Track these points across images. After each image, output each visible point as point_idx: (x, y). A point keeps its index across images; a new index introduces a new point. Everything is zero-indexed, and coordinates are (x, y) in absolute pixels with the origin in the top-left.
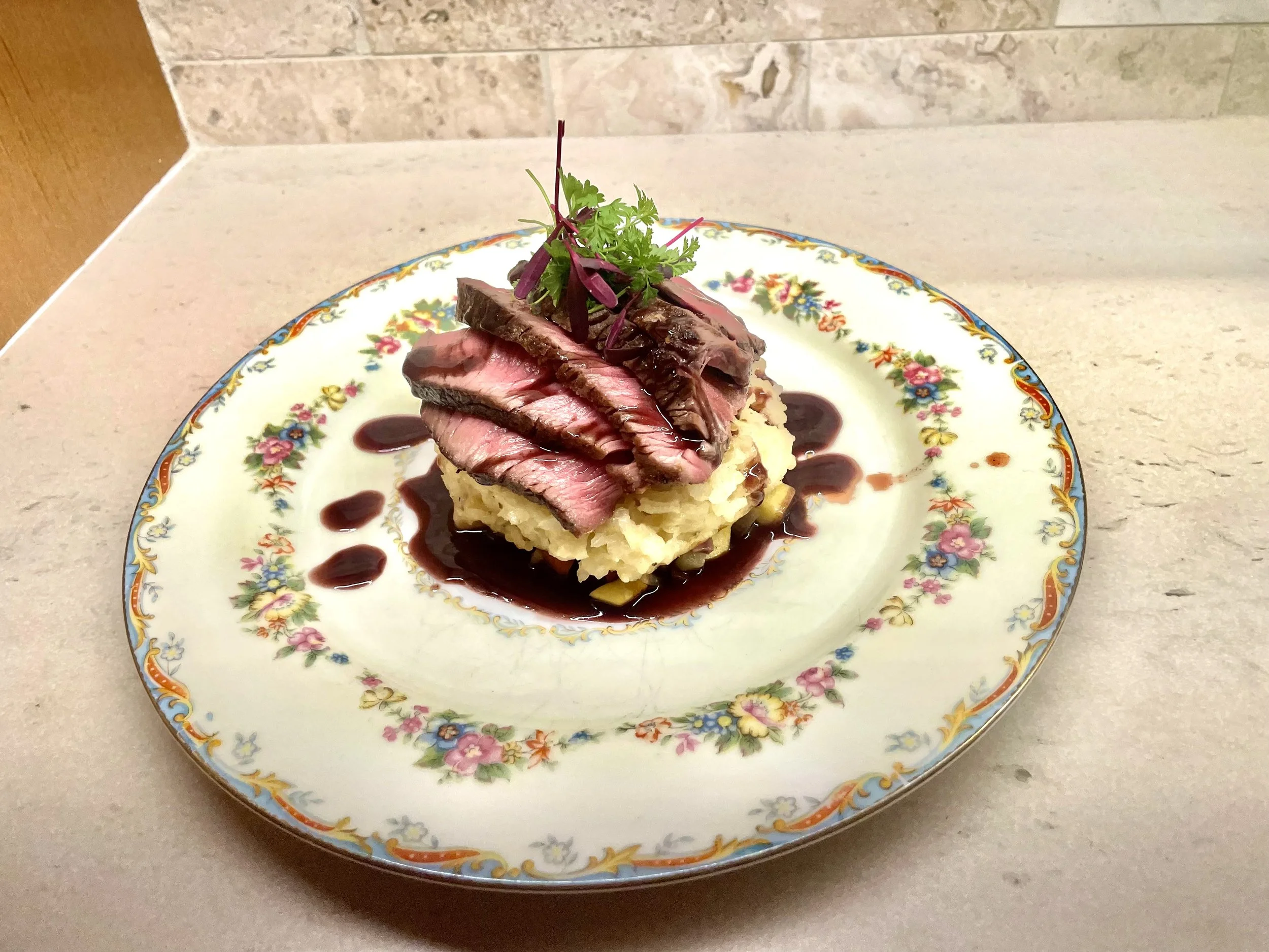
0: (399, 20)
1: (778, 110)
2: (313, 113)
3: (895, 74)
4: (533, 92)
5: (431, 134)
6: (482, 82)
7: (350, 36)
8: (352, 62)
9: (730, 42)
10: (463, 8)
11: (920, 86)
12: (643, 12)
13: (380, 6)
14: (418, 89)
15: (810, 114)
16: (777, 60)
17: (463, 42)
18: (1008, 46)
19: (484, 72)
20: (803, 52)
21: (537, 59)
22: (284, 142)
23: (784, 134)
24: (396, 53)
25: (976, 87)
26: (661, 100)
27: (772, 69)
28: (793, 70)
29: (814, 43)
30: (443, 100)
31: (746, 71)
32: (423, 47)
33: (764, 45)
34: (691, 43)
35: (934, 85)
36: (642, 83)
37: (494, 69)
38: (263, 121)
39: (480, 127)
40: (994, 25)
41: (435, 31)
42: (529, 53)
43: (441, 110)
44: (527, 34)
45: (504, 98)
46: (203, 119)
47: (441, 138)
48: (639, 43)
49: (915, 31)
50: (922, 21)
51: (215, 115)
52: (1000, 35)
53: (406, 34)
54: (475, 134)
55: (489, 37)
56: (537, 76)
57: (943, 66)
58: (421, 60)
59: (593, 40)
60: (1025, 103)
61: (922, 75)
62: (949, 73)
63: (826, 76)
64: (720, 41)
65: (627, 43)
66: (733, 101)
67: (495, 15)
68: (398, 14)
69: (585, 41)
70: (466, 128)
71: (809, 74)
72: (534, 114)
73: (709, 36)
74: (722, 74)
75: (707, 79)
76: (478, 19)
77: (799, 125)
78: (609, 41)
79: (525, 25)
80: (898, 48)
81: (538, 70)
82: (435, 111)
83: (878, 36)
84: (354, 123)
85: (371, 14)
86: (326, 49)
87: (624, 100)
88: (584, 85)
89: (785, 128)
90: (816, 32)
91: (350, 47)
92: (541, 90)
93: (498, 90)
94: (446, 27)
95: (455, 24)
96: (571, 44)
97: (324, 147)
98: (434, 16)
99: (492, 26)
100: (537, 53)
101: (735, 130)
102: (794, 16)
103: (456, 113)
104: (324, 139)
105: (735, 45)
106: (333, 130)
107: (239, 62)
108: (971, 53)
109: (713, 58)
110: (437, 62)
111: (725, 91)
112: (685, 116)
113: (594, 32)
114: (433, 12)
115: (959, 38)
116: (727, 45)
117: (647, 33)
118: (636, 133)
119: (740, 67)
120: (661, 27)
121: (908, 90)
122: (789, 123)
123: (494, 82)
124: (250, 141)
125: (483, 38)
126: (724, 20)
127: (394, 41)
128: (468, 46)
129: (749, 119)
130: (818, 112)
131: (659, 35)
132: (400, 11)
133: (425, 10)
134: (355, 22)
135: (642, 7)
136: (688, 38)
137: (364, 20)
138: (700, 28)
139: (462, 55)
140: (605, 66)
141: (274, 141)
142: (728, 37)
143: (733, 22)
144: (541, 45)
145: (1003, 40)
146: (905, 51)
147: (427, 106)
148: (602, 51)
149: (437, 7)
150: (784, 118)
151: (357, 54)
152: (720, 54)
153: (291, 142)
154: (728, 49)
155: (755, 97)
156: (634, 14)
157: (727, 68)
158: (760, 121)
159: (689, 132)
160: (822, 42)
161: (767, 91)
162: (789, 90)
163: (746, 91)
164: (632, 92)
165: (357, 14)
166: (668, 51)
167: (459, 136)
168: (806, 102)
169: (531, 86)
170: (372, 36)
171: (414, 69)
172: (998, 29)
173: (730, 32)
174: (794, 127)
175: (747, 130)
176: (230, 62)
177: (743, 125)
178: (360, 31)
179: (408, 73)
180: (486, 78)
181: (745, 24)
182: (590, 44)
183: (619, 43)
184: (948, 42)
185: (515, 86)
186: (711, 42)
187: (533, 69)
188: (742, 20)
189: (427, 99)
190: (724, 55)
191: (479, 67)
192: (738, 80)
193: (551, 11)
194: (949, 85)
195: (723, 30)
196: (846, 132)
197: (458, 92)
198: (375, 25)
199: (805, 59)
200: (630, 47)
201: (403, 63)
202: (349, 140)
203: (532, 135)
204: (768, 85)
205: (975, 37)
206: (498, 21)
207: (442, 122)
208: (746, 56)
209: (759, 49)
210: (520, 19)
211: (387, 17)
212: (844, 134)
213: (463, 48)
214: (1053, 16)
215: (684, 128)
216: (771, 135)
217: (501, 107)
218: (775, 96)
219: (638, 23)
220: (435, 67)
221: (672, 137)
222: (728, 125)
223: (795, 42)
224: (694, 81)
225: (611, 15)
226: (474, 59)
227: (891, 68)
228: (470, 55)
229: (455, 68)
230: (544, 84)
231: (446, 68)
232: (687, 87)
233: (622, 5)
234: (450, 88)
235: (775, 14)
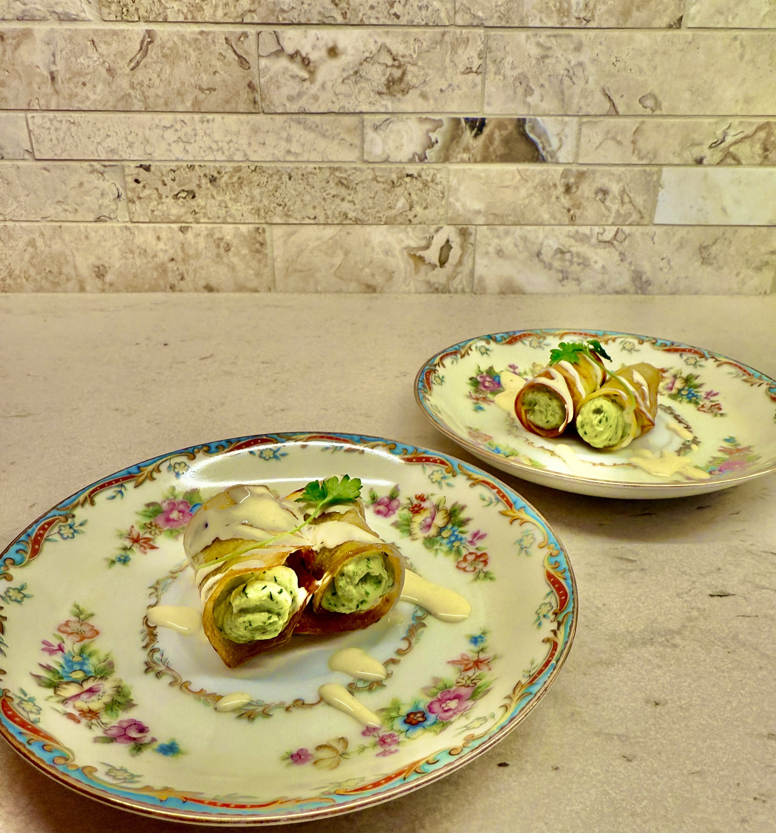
0: (155, 196)
1: (451, 277)
2: (75, 268)
3: (539, 254)
4: (259, 256)
5: (172, 288)
6: (218, 246)
7: (113, 207)
8: (112, 227)
9: (416, 224)
10: (208, 189)
11: (557, 264)
12: (350, 198)
13: (141, 185)
14: (166, 251)
15: (476, 281)
16: (451, 240)
17: (205, 215)
18: (620, 237)
19: (221, 239)
20: (471, 234)
21: (264, 231)
22: (48, 291)
23: (455, 296)
24: (150, 222)
25: (598, 267)
26: (360, 266)
27: (447, 246)
28: (463, 248)
29: (478, 228)
30: (185, 260)
31: (427, 247)
32: (173, 218)
33: (442, 228)
34: (385, 224)
35: (567, 264)
36: (346, 253)
37: (228, 238)
38: (32, 272)
39: (214, 283)
40: (610, 221)
41: (184, 205)
42: (257, 226)
43: (182, 268)
44: (257, 211)
45: (235, 260)
47: (181, 291)
48: (345, 222)
49: (553, 222)
50: (559, 216)
52: (615, 228)
53: (160, 207)
54: (209, 289)
55: (227, 212)
56: (263, 244)
57: (574, 249)
58: (170, 228)
59: (309, 218)
60: (633, 280)
61: (559, 256)
62: (578, 255)
63: (487, 253)
64: (408, 222)
65: (335, 222)
66: (417, 269)
67: (233, 196)
68: (155, 191)
69: (303, 218)
70: (203, 283)
71: (475, 251)
72: (258, 275)
73: (400, 219)
74: (408, 248)
75: (397, 252)
76: (219, 198)
77: (467, 290)
78: (322, 220)
79: (256, 204)
80: (541, 236)
81: (264, 239)
82: (178, 269)
83: (526, 225)
84: (109, 278)
85: (133, 190)
86: (92, 217)
87: (332, 266)
88: (300, 253)
89: (456, 292)
90: (481, 220)
91: (112, 216)
92: (266, 255)
93: (230, 253)
94: (193, 203)
95: (200, 201)
96: (291, 221)
97: (81, 295)
98: (184, 195)
99: (230, 204)
100: (264, 226)
101: (417, 292)
102: (463, 206)
103: (195, 271)
104: (82, 289)
105: (419, 226)
106: (91, 282)
107: (18, 224)
108: (594, 241)
109: (402, 236)
110: (183, 230)
111: (411, 261)
112: (379, 280)
113: (311, 212)
114: (183, 191)
115: (586, 230)
116: (414, 226)
117: (351, 215)
118: (339, 291)
119: (423, 243)
120: (363, 210)
121: (550, 267)
122: (460, 287)
123: (228, 248)
124: (20, 289)
125: (222, 212)
126: (411, 208)
127: (149, 212)
128: (209, 218)
129: (428, 283)
130: (481, 280)
131: (361, 216)
132: (157, 189)
133: (177, 189)
134: (119, 196)
135: (350, 195)
136: (384, 219)
137: (126, 194)
138: (393, 212)
139: (203, 226)
140: (318, 239)
141: (40, 289)
142: (415, 221)
143: (418, 209)
144: (268, 220)
145: (617, 232)
146: (546, 237)
147: (171, 265)
148: (315, 227)
149: (186, 188)
150: (455, 284)
151: (118, 221)
152: (408, 233)
153: (55, 292)
154: (414, 229)
155: (434, 266)
156: (343, 200)
157: (413, 244)
158: (436, 286)
159: (381, 292)
160: (485, 227)
161: (442, 263)
162: (460, 263)
163: (427, 262)
164: (338, 260)
165: (121, 190)
166: (368, 229)
167: (196, 290)
168: (472, 272)
169: (258, 251)
170: (132, 207)
171: (163, 235)
172: (613, 224)
173: (415, 216)
174: (463, 291)
175: (427, 292)
176: (10, 224)
177: (424, 288)
178: (122, 204)
179: (158, 238)
180: (223, 245)
181: (426, 211)
182: (307, 221)
183: (330, 221)
184: (577, 232)
185: (245, 251)
186: (401, 224)
187: (260, 239)
188: (425, 208)
189: (172, 260)
190: (410, 234)
191: (217, 235)
192: (421, 253)
193: (277, 194)
194: (579, 264)
195: (411, 215)
196: (503, 296)
197: (198, 256)
198: (135, 199)
199: (472, 239)
200: (338, 224)
201: (155, 230)
202: (103, 291)
203: (256, 291)
204: (443, 258)
205: (597, 229)
206: (236, 201)
207: (182, 278)
208: (428, 235)
209: (437, 231)
210: (253, 199)
211: (147, 192)
212: (502, 298)
213: (206, 220)
214: (652, 217)
215: (378, 289)
216: (445, 296)
217: (233, 268)
218: (449, 266)
219: (346, 206)
220: (181, 234)
221: (367, 295)
222: (412, 288)
223: (465, 226)
224: (387, 253)
225: (324, 199)
226: (214, 228)
227: (535, 249)
228: (210, 226)
229: (198, 235)
230: (268, 251)
231: (190, 235)
232: (382, 256)
233: (333, 192)
234: (191, 252)
235: (450, 205)
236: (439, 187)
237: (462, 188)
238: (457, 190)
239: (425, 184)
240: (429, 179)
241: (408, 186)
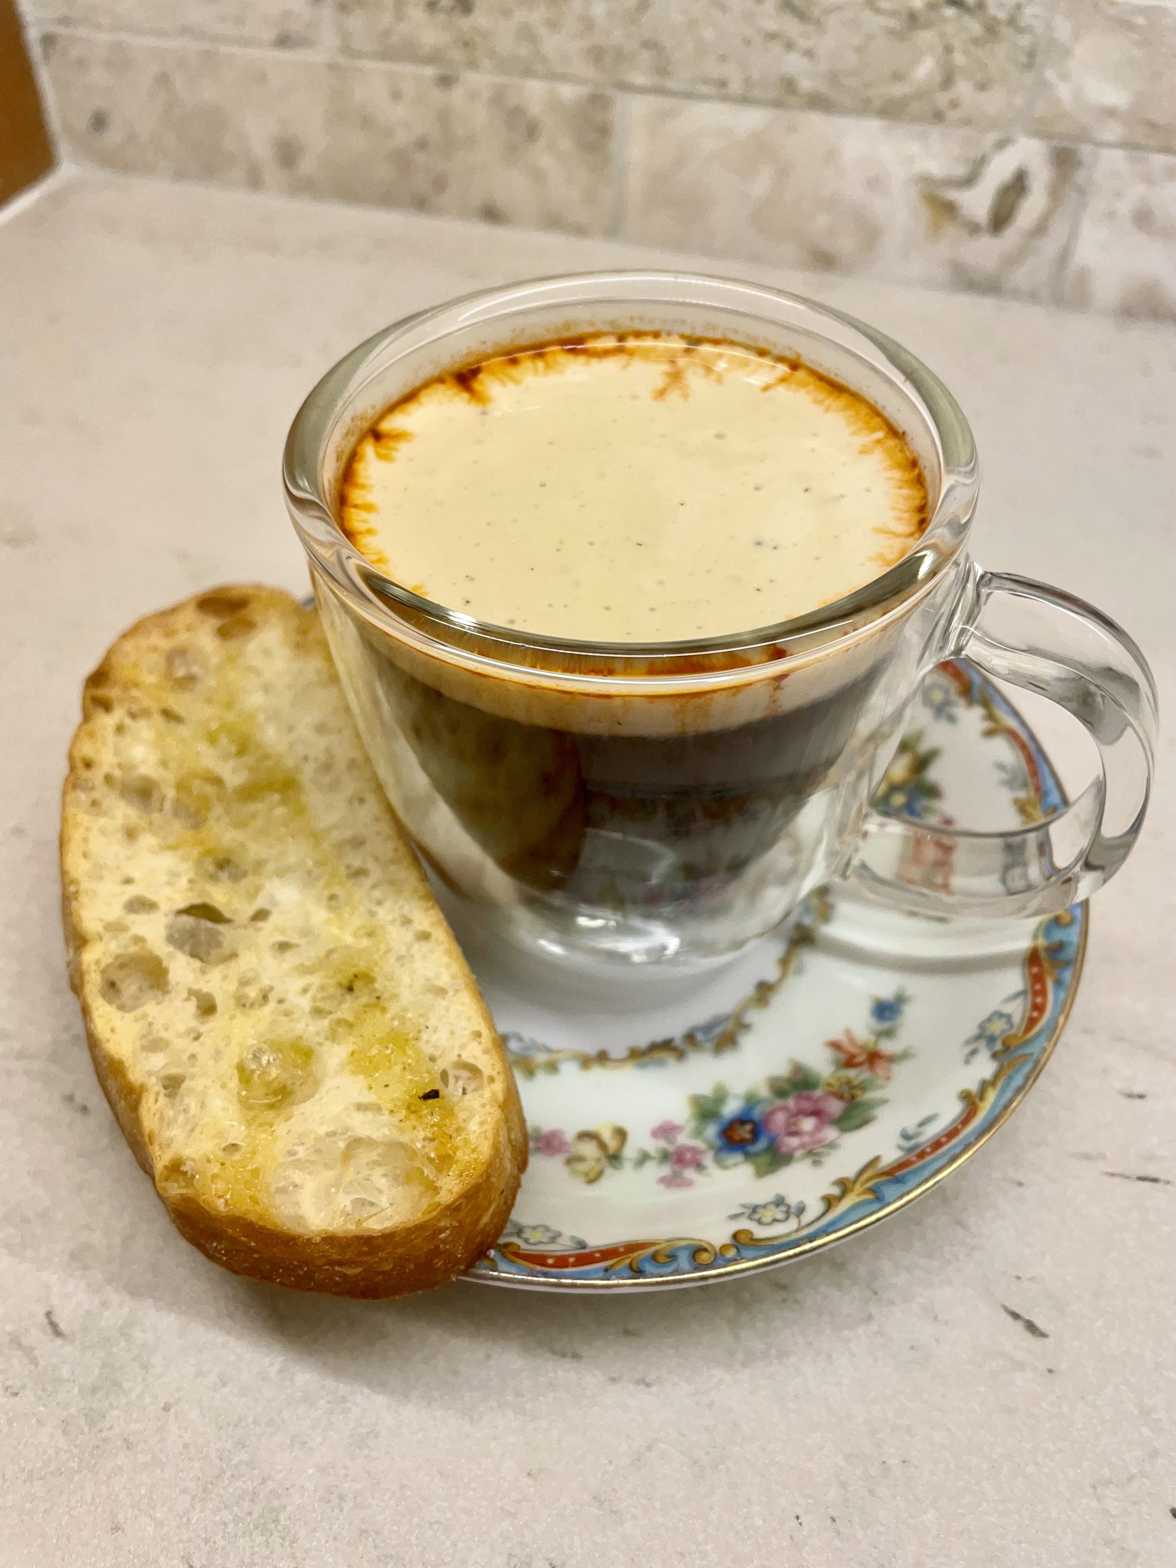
1: (1012, 261)
2: (243, 139)
4: (594, 158)
5: (421, 204)
6: (512, 128)
7: (310, 16)
8: (309, 62)
9: (950, 125)
12: (803, 43)
14: (409, 124)
15: (1068, 278)
16: (1030, 171)
17: (490, 53)
19: (518, 112)
20: (1080, 165)
21: (610, 102)
22: (197, 180)
23: (1011, 305)
24: (379, 57)
26: (808, 208)
27: (1017, 186)
28: (1055, 193)
29: (1104, 152)
30: (447, 148)
31: (969, 181)
32: (425, 53)
33: (1011, 140)
34: (880, 114)
36: (782, 173)
37: (535, 110)
38: (169, 140)
39: (500, 202)
41: (446, 28)
42: (596, 89)
43: (441, 166)
44: (597, 55)
45: (546, 161)
46: (82, 123)
47: (437, 212)
48: (788, 101)
51: (99, 122)
53: (400, 26)
54: (491, 214)
55: (534, 51)
56: (604, 131)
58: (419, 74)
59: (705, 81)
63: (1111, 215)
64: (933, 118)
65: (767, 97)
66: (935, 230)
67: (550, 15)
69: (694, 81)
70: (477, 201)
71: (1081, 208)
72: (590, 199)
73: (914, 108)
74: (925, 180)
75: (896, 185)
76: (519, 16)
77: (1044, 294)
78: (735, 87)
79: (597, 38)
81: (609, 122)
82: (431, 167)
84: (307, 166)
86: (269, 35)
87: (745, 198)
88: (681, 161)
89: (1016, 295)
90: (1112, 132)
91: (309, 36)
92: (608, 158)
93: (537, 146)
94: (465, 23)
95: (482, 19)
96: (672, 84)
97: (255, 197)
98: (450, 3)
99: (543, 31)
100: (611, 91)
103: (467, 174)
104: (256, 184)
105: (958, 131)
106: (272, 172)
107: (139, 40)
109: (914, 148)
110: (446, 81)
111: (925, 211)
112: (845, 245)
113: (715, 70)
116: (943, 128)
117: (806, 84)
118: (755, 258)
119: (960, 171)
120: (833, 78)
122: (1026, 286)
123: (532, 131)
125: (524, 51)
126: (947, 82)
127: (379, 34)
128: (498, 61)
129: (957, 266)
130: (1083, 277)
131: (824, 89)
135: (805, 36)
136: (877, 104)
138: (898, 90)
139: (485, 77)
140: (724, 133)
142: (952, 115)
143: (963, 88)
144: (620, 77)
147: (419, 157)
148: (721, 104)
150: (1020, 277)
151: (319, 50)
152: (928, 143)
153: (208, 182)
154: (945, 136)
155: (974, 229)
156: (790, 46)
157: (938, 171)
158: (975, 274)
159: (848, 270)
160: (1119, 154)
161: (999, 223)
162: (1040, 229)
163: (961, 217)
164: (761, 186)
166: (839, 123)
167: (465, 214)
168: (1064, 257)
169: (593, 147)
170: (348, 23)
171: (407, 89)
173: (954, 104)
174: (1033, 297)
175: (949, 287)
177: (942, 275)
178: (325, 11)
179: (396, 95)
180: (521, 125)
181: (982, 96)
182: (703, 89)
183: (753, 95)
185: (566, 144)
186: (916, 119)
187: (599, 120)
188: (983, 87)
189: (422, 145)
190: (935, 146)
191: (511, 102)
192: (953, 195)
193: (644, 19)
195: (942, 99)
196: (1125, 322)
197: (472, 141)
198: (353, 4)
199: (1080, 177)
200: (772, 104)
201: (389, 75)
202: (292, 192)
203: (580, 231)
204: (1003, 211)
206: (553, 25)
207: (440, 186)
208: (974, 154)
209: (1001, 144)
210: (589, 25)
212: (1120, 325)
213: (491, 64)
215: (840, 264)
216: (989, 303)
217: (538, 176)
218: (1012, 234)
219: (794, 63)
220: (439, 91)
221: (814, 277)
222: (917, 272)
223: (1070, 144)
224: (872, 184)
225: (748, 42)
226: (504, 86)
228: (498, 79)
229: (472, 96)
230: (614, 148)
231: (457, 96)
232: (859, 193)
233: (771, 25)
234: (461, 131)
235: (1044, 85)
236: (1025, 41)
237: (1082, 51)
238: (1067, 52)
239: (992, 29)
240: (1002, 15)
241: (949, 29)
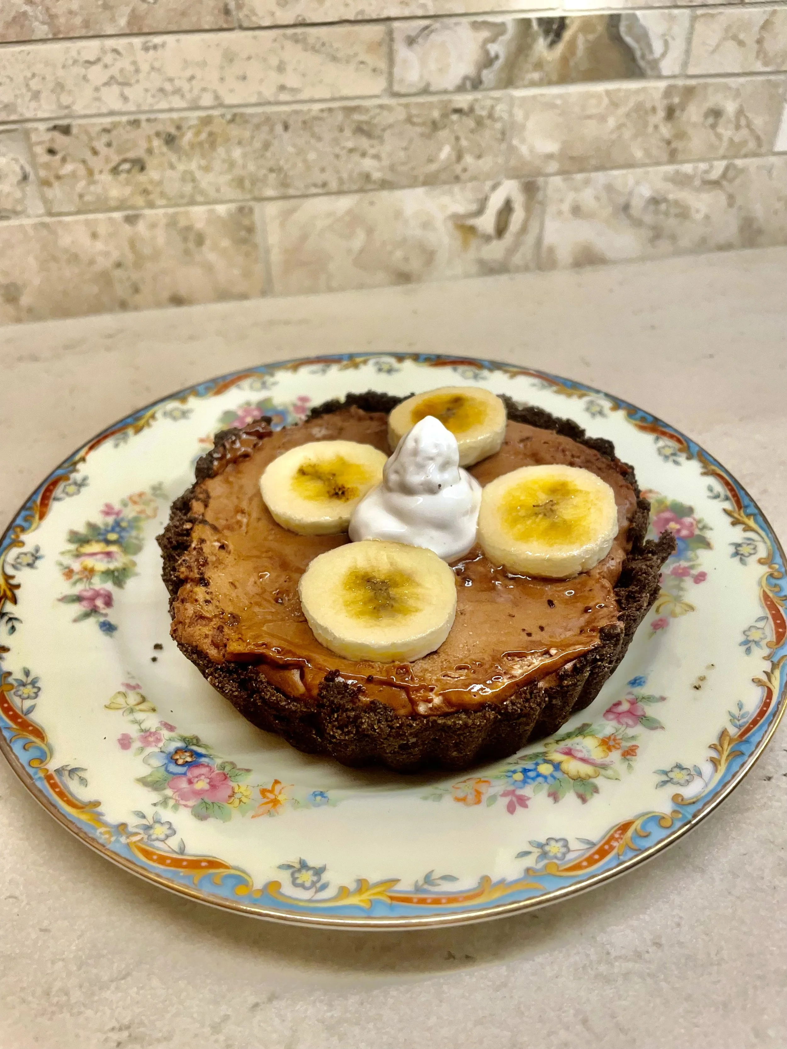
0: (82, 171)
1: (511, 251)
3: (626, 208)
4: (246, 248)
5: (124, 306)
6: (185, 240)
7: (18, 194)
8: (21, 226)
9: (464, 182)
10: (163, 154)
11: (648, 219)
12: (372, 151)
13: (58, 157)
14: (107, 254)
15: (543, 254)
16: (512, 199)
17: (163, 194)
18: (731, 174)
19: (188, 229)
20: (539, 189)
21: (251, 210)
24: (78, 212)
25: (699, 217)
26: (389, 248)
27: (507, 208)
28: (528, 209)
29: (550, 179)
30: (138, 264)
31: (480, 212)
32: (113, 203)
33: (500, 183)
34: (424, 184)
35: (662, 217)
36: (370, 231)
37: (199, 225)
39: (183, 292)
40: (720, 154)
41: (128, 183)
42: (241, 204)
43: (135, 276)
44: (240, 182)
45: (212, 257)
47: (136, 308)
48: (367, 187)
49: (647, 161)
50: (655, 152)
52: (724, 163)
53: (92, 188)
54: (177, 301)
55: (195, 188)
56: (250, 230)
57: (671, 197)
58: (110, 219)
59: (315, 185)
60: (742, 229)
61: (652, 207)
62: (676, 203)
63: (560, 213)
64: (454, 180)
65: (354, 188)
66: (465, 245)
67: (203, 163)
68: (81, 166)
69: (307, 187)
70: (166, 295)
71: (543, 212)
72: (247, 274)
73: (443, 176)
74: (453, 216)
75: (439, 223)
76: (181, 167)
77: (532, 266)
78: (334, 185)
79: (238, 172)
80: (631, 182)
81: (253, 223)
82: (128, 278)
83: (613, 168)
84: (25, 300)
85: (47, 166)
87: (349, 251)
88: (304, 237)
89: (517, 270)
90: (553, 166)
91: (19, 208)
92: (255, 246)
93: (205, 248)
94: (142, 178)
95: (153, 174)
96: (291, 192)
98: (126, 166)
99: (198, 175)
100: (252, 203)
101: (467, 276)
102: (531, 151)
103: (154, 278)
105: (469, 185)
108: (697, 183)
109: (446, 200)
110: (131, 220)
111: (458, 234)
112: (415, 265)
113: (319, 178)
114: (125, 161)
115: (687, 168)
116: (461, 185)
117: (376, 175)
118: (361, 286)
119: (474, 207)
120: (392, 168)
121: (637, 223)
122: (522, 264)
123: (200, 240)
125: (188, 188)
126: (459, 157)
127: (76, 198)
128: (169, 199)
129: (481, 262)
130: (551, 250)
131: (389, 177)
132: (84, 162)
133: (116, 159)
134: (25, 178)
135: (372, 146)
136: (421, 178)
137: (36, 174)
138: (433, 167)
139: (161, 211)
140: (330, 214)
142: (464, 176)
143: (469, 159)
144: (256, 193)
145: (727, 168)
146: (638, 183)
147: (118, 273)
148: (326, 197)
149: (131, 155)
150: (517, 259)
151: (29, 217)
152: (453, 195)
154: (462, 189)
155: (488, 238)
156: (364, 155)
157: (461, 210)
158: (492, 264)
159: (419, 279)
160: (558, 178)
161: (501, 230)
162: (524, 229)
163: (479, 233)
164: (358, 242)
165: (28, 169)
166: (399, 194)
167: (158, 305)
168: (539, 241)
169: (244, 241)
170: (49, 193)
171: (102, 230)
172: (724, 157)
173: (465, 170)
174: (526, 269)
175: (479, 275)
177: (474, 269)
178: (31, 189)
179: (94, 236)
180: (192, 237)
181: (481, 162)
182: (314, 190)
183: (345, 187)
184: (677, 172)
185: (225, 243)
186: (445, 183)
187: (246, 222)
188: (479, 157)
189: (119, 265)
190: (458, 196)
191: (183, 223)
192: (472, 222)
193: (268, 154)
194: (676, 216)
195: (458, 169)
196: (577, 269)
197: (157, 255)
198: (52, 180)
199: (540, 196)
200: (356, 191)
201: (87, 222)
202: (18, 320)
203: (244, 296)
204: (502, 225)
205: (703, 166)
206: (207, 169)
207: (136, 290)
208: (481, 196)
209: (494, 187)
210: (232, 164)
211: (68, 168)
212: (577, 273)
213: (163, 202)
214: (772, 143)
215: (414, 277)
216: (504, 278)
217: (209, 268)
218: (509, 236)
219: (368, 164)
220: (128, 227)
221: (400, 288)
222: (459, 271)
223: (532, 179)
224: (425, 226)
225: (337, 156)
226: (176, 214)
227: (622, 200)
228: (171, 211)
229: (153, 226)
230: (258, 238)
231: (141, 226)
232: (418, 232)
233: (350, 144)
234: (147, 251)
235: (512, 149)
236: (498, 126)
237: (530, 125)
238: (523, 127)
239: (480, 123)
240: (484, 113)
241: (456, 127)
